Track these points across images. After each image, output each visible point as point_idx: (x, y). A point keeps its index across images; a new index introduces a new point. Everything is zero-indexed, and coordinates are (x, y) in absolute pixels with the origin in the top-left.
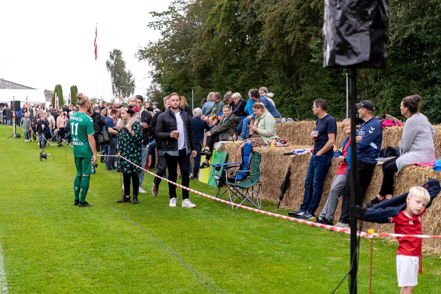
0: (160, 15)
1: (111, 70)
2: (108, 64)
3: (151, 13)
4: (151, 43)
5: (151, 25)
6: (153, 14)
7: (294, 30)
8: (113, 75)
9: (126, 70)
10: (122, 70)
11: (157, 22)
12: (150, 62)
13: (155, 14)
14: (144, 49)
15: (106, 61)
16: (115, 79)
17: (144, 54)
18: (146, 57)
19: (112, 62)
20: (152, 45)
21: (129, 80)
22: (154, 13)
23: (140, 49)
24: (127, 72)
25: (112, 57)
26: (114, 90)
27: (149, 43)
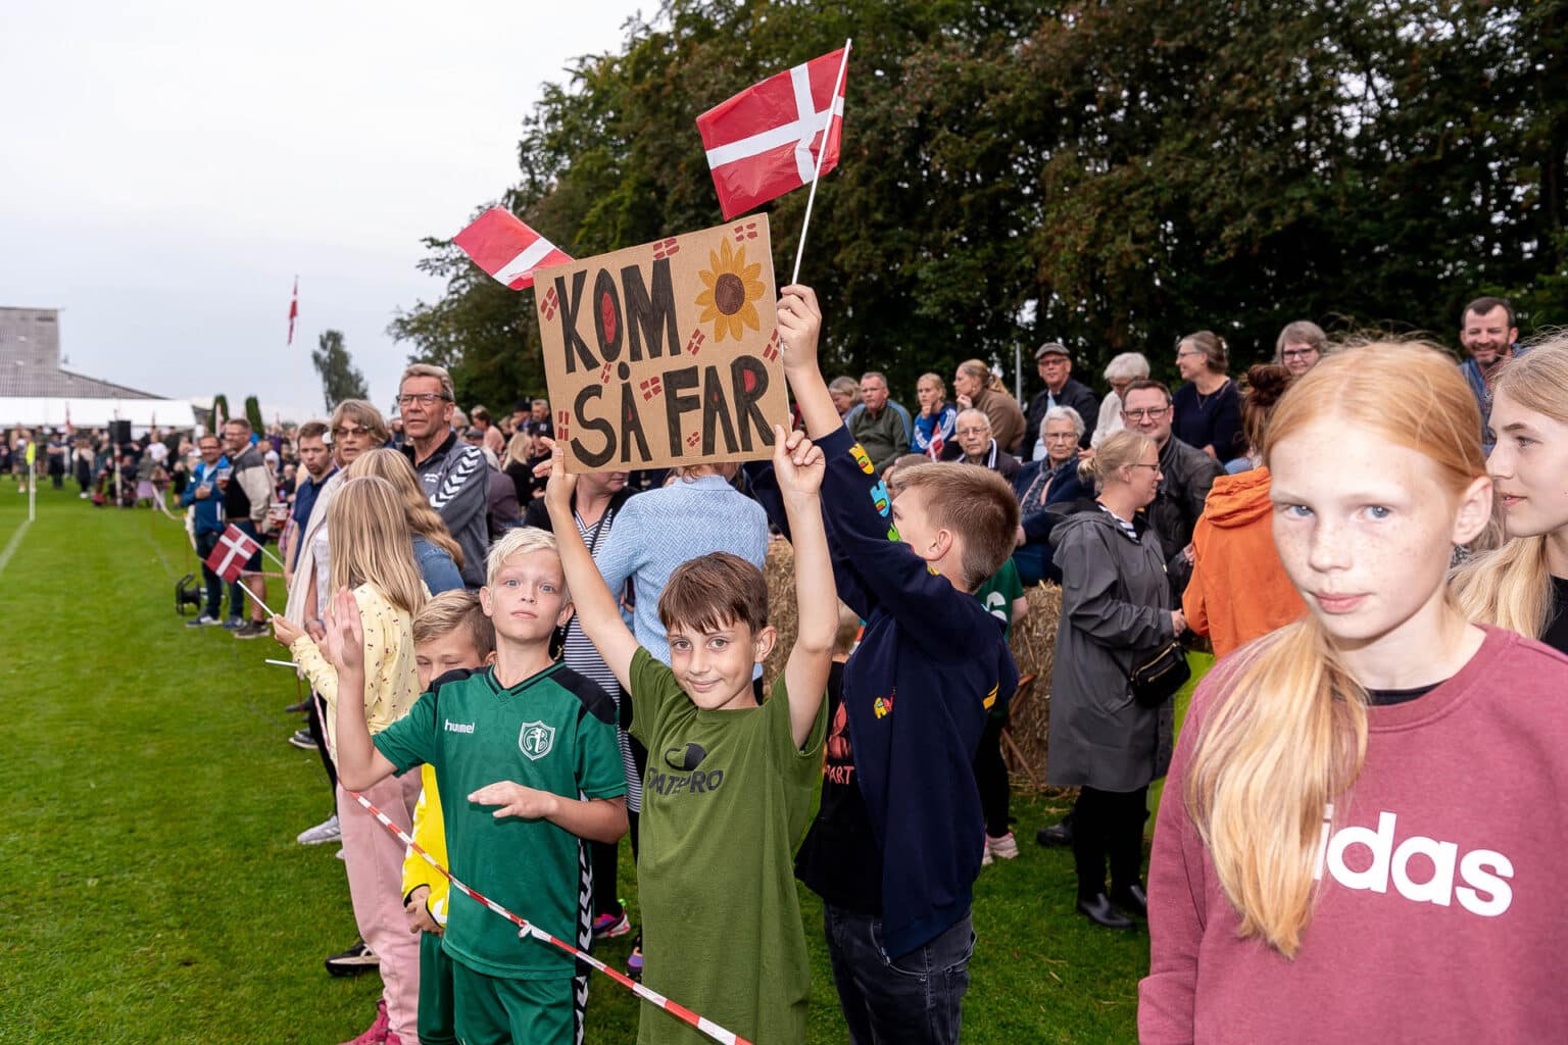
0: (442, 245)
1: (322, 369)
2: (316, 357)
3: (425, 240)
4: (421, 305)
5: (425, 264)
6: (429, 243)
7: (856, 237)
8: (327, 378)
9: (352, 369)
10: (344, 370)
11: (438, 260)
12: (419, 344)
13: (434, 242)
14: (406, 318)
15: (310, 354)
16: (330, 385)
17: (405, 327)
18: (412, 332)
19: (324, 354)
20: (424, 310)
21: (357, 387)
22: (432, 240)
23: (400, 316)
24: (353, 372)
25: (323, 345)
26: (328, 404)
27: (417, 304)
